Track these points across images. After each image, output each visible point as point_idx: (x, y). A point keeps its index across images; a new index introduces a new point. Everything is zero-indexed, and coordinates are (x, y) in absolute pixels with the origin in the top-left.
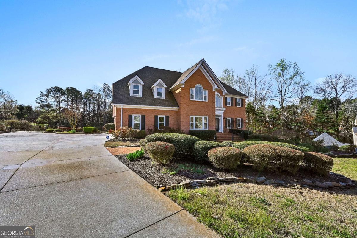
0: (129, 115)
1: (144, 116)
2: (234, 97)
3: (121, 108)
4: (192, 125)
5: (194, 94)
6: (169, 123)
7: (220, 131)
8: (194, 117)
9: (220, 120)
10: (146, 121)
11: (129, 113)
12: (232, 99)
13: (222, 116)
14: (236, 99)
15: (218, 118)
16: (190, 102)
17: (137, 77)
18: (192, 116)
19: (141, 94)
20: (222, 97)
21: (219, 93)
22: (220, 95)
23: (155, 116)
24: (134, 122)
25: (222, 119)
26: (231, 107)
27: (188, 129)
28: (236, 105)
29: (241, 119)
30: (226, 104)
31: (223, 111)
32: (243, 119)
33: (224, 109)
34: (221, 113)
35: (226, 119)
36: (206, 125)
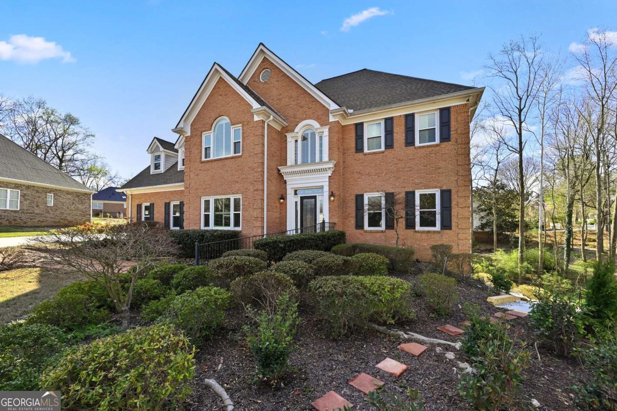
0: (138, 205)
1: (153, 204)
2: (398, 112)
3: (129, 195)
4: (207, 217)
5: (212, 145)
8: (212, 200)
9: (321, 201)
10: (155, 212)
11: (137, 202)
12: (389, 122)
13: (326, 189)
14: (410, 118)
15: (316, 198)
16: (201, 165)
18: (207, 198)
19: (162, 169)
20: (326, 131)
22: (317, 125)
23: (165, 203)
24: (145, 215)
25: (324, 201)
26: (383, 152)
27: (196, 228)
28: (410, 142)
29: (442, 192)
30: (359, 148)
31: (329, 173)
32: (449, 191)
33: (331, 165)
34: (323, 180)
35: (359, 198)
36: (238, 217)
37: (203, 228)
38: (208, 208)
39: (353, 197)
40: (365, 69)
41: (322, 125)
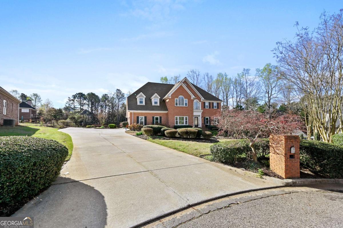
1: (146, 117)
3: (132, 113)
4: (177, 122)
5: (178, 102)
6: (162, 121)
7: (199, 126)
8: (178, 117)
10: (147, 120)
11: (137, 116)
12: (210, 103)
13: (201, 116)
14: (213, 103)
15: (198, 117)
16: (175, 107)
17: (141, 93)
18: (177, 117)
19: (144, 104)
20: (201, 103)
21: (198, 100)
22: (199, 101)
23: (153, 117)
24: (140, 120)
25: (200, 118)
26: (208, 109)
27: (174, 125)
28: (213, 108)
30: (204, 107)
31: (202, 113)
33: (202, 111)
34: (200, 114)
35: (205, 118)
36: (186, 122)
37: (175, 125)
38: (177, 119)
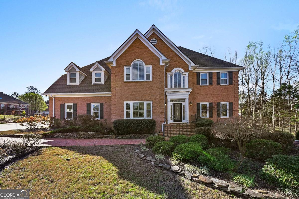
0: (61, 105)
1: (76, 104)
2: (214, 71)
3: (53, 98)
4: (128, 113)
5: (131, 74)
6: (104, 111)
7: (183, 121)
8: (131, 102)
9: (184, 105)
10: (78, 109)
11: (60, 102)
12: (211, 74)
13: (187, 100)
14: (218, 74)
15: (181, 104)
16: (125, 84)
17: (72, 65)
18: (128, 102)
19: (77, 83)
20: (187, 74)
21: (183, 68)
22: (183, 71)
23: (87, 104)
24: (67, 111)
25: (186, 105)
26: (208, 86)
27: (121, 118)
28: (218, 83)
29: (230, 103)
30: (198, 84)
31: (189, 93)
32: (232, 103)
33: (190, 90)
34: (186, 96)
35: (198, 104)
36: (148, 113)
37: (125, 118)
38: (128, 107)
39: (196, 104)
40: (181, 47)
41: (185, 71)
